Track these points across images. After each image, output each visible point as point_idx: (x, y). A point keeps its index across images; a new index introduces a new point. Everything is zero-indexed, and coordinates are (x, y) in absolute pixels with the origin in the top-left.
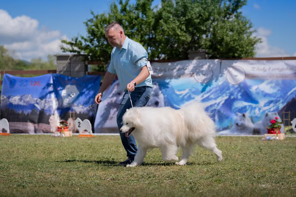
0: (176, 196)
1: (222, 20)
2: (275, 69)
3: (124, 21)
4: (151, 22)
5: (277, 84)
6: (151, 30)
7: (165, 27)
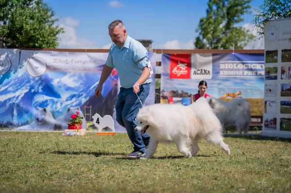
1: (21, 6)
2: (78, 62)
5: (80, 78)
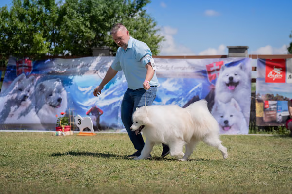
0: (69, 193)
1: (126, 18)
2: (178, 68)
3: (26, 16)
4: (54, 17)
5: (179, 83)
6: (55, 26)
7: (69, 23)
